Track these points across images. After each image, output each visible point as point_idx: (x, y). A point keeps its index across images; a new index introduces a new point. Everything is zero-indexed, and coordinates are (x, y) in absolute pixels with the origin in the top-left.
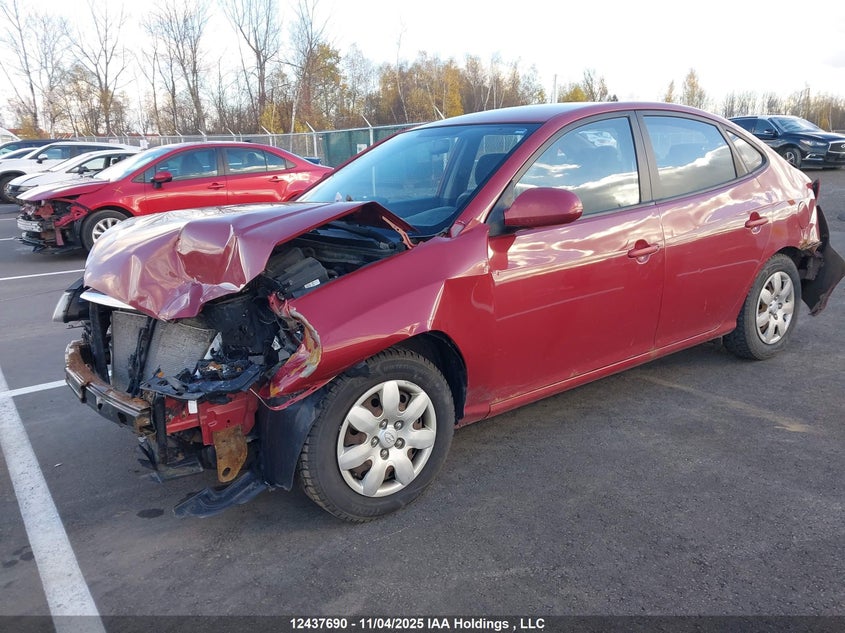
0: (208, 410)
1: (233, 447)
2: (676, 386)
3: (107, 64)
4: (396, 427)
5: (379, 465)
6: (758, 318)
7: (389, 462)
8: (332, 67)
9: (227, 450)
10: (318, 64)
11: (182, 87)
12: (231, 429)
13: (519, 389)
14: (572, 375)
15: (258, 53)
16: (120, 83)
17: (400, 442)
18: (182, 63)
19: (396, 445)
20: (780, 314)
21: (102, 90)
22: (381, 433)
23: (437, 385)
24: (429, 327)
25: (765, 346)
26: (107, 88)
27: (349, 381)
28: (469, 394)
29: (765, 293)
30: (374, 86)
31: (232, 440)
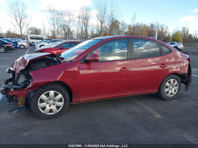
0: (18, 92)
1: (23, 100)
2: (140, 103)
3: (70, 23)
4: (53, 101)
5: (48, 108)
6: (165, 90)
7: (51, 108)
8: (118, 25)
9: (21, 100)
10: (114, 24)
11: (84, 29)
12: (23, 96)
13: (88, 97)
14: (104, 96)
15: (101, 22)
16: (72, 28)
17: (54, 104)
18: (84, 24)
19: (53, 104)
20: (173, 89)
21: (68, 29)
22: (49, 101)
23: (64, 93)
24: (58, 80)
25: (167, 97)
26: (69, 28)
27: (41, 89)
28: (73, 96)
29: (167, 84)
30: (127, 30)
31: (23, 98)
